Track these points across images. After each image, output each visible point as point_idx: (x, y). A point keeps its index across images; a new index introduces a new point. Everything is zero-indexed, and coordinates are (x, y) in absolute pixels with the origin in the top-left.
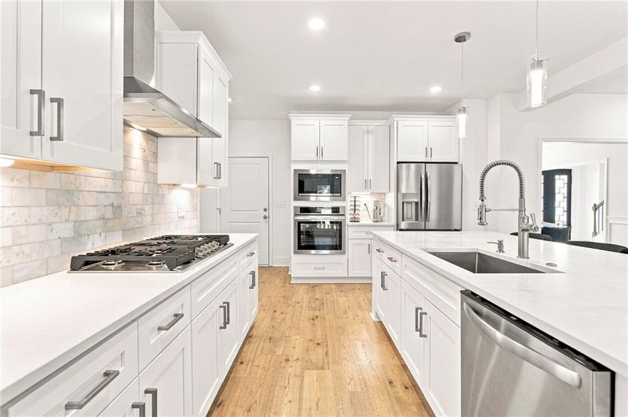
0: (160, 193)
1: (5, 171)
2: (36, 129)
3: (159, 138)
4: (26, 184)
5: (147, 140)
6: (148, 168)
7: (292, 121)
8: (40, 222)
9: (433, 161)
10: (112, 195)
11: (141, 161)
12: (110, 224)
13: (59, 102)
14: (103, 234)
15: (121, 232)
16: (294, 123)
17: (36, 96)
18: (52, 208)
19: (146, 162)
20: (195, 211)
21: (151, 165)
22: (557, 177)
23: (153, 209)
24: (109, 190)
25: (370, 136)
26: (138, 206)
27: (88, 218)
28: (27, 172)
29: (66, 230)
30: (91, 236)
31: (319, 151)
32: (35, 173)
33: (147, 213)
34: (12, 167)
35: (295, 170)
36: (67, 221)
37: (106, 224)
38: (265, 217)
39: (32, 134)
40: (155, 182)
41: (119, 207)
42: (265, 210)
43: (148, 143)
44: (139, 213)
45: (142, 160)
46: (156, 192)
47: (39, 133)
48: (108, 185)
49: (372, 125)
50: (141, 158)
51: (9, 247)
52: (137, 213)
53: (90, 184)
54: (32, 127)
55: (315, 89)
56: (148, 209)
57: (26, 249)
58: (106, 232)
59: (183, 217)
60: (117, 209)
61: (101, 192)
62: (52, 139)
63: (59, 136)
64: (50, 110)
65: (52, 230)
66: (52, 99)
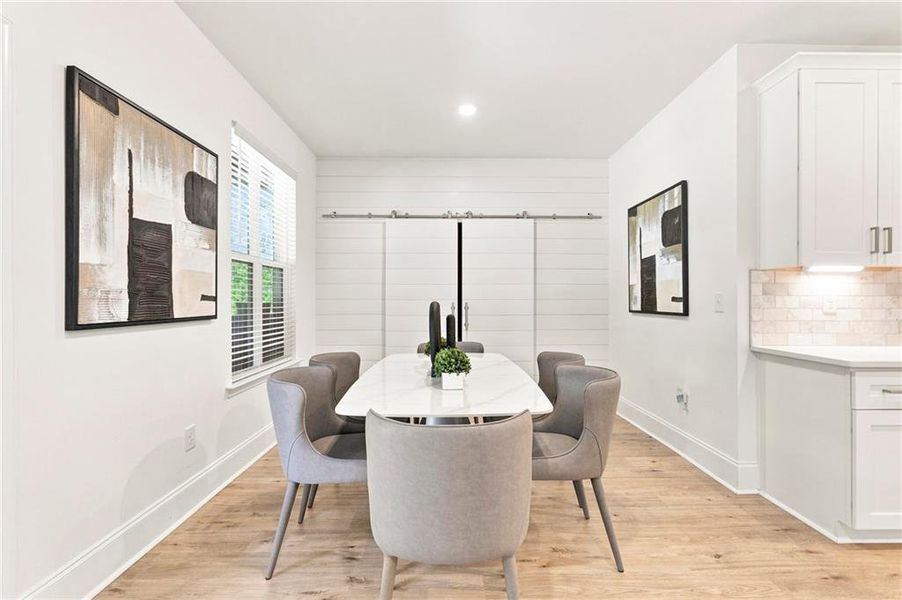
1: (858, 273)
2: (874, 250)
4: (871, 280)
8: (881, 307)
13: (889, 229)
17: (874, 231)
18: (890, 297)
28: (872, 273)
32: (877, 272)
34: (863, 270)
39: (872, 253)
47: (877, 251)
51: (860, 322)
54: (871, 248)
62: (884, 253)
63: (890, 251)
64: (883, 236)
65: (890, 313)
66: (885, 229)
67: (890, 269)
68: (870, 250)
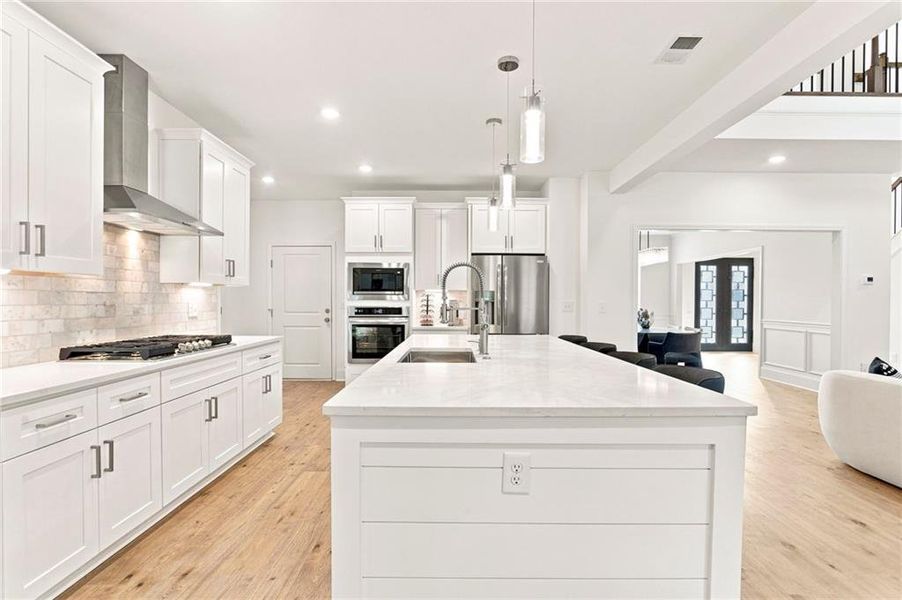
0: (164, 291)
1: (4, 277)
2: (23, 250)
3: (162, 237)
4: (20, 286)
5: (147, 240)
6: (147, 267)
7: (347, 206)
8: (33, 318)
9: (514, 252)
10: (104, 295)
11: (139, 261)
12: (102, 321)
13: (42, 228)
14: (94, 331)
15: (114, 331)
16: (348, 208)
17: (24, 226)
18: (43, 307)
19: (145, 262)
20: (212, 311)
21: (151, 264)
22: (734, 268)
23: (153, 308)
24: (101, 290)
25: (444, 222)
26: (135, 306)
27: (79, 316)
28: (21, 277)
29: (56, 326)
30: (81, 333)
31: (379, 241)
32: (27, 277)
33: (146, 312)
34: (10, 274)
35: (350, 264)
36: (58, 318)
37: (97, 323)
38: (327, 320)
39: (21, 253)
40: (157, 281)
41: (112, 306)
42: (327, 311)
43: (147, 243)
44: (136, 312)
45: (141, 259)
46: (158, 291)
47: (27, 251)
48: (101, 286)
49: (446, 208)
50: (138, 256)
51: (7, 337)
52: (134, 312)
53: (80, 285)
54: (21, 247)
55: (366, 169)
56: (147, 308)
57: (20, 339)
58: (98, 329)
59: (195, 318)
60: (110, 308)
61: (92, 293)
62: (37, 255)
63: (42, 253)
64: (35, 234)
65: (43, 325)
66: (37, 226)
67: (42, 274)
68: (18, 251)
